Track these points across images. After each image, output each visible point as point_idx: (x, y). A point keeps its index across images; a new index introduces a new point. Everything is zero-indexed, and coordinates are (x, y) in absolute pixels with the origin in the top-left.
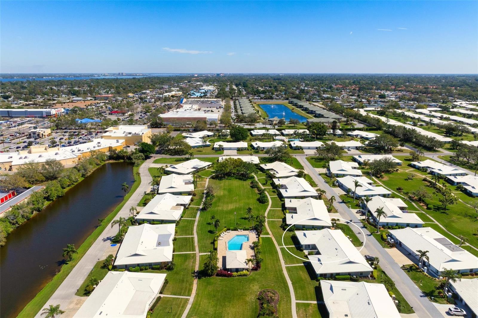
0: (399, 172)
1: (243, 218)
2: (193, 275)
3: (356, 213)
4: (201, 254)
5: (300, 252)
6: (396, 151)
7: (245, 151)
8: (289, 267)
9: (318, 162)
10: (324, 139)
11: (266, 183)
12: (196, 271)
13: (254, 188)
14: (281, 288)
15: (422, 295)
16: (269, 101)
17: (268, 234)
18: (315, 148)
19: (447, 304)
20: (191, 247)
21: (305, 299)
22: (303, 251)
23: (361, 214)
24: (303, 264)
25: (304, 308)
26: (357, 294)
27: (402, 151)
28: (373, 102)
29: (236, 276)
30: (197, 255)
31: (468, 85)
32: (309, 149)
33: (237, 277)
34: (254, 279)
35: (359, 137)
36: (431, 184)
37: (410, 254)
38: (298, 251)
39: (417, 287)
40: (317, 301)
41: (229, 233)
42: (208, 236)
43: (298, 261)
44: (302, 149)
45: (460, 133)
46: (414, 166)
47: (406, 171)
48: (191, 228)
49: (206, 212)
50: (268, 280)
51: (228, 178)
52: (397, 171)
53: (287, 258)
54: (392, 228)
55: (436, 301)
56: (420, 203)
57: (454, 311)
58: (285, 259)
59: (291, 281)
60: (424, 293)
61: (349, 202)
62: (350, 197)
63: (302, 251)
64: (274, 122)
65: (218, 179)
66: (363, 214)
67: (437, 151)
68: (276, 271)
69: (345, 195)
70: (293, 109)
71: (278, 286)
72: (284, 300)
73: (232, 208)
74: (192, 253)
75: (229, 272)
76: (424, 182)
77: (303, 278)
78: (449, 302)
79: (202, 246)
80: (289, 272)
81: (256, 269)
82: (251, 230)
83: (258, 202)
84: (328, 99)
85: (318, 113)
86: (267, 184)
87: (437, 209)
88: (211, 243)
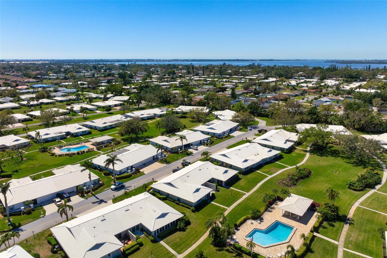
2: (352, 222)
4: (336, 243)
12: (348, 224)
30: (343, 244)
58: (239, 197)
74: (350, 249)
88: (312, 252)
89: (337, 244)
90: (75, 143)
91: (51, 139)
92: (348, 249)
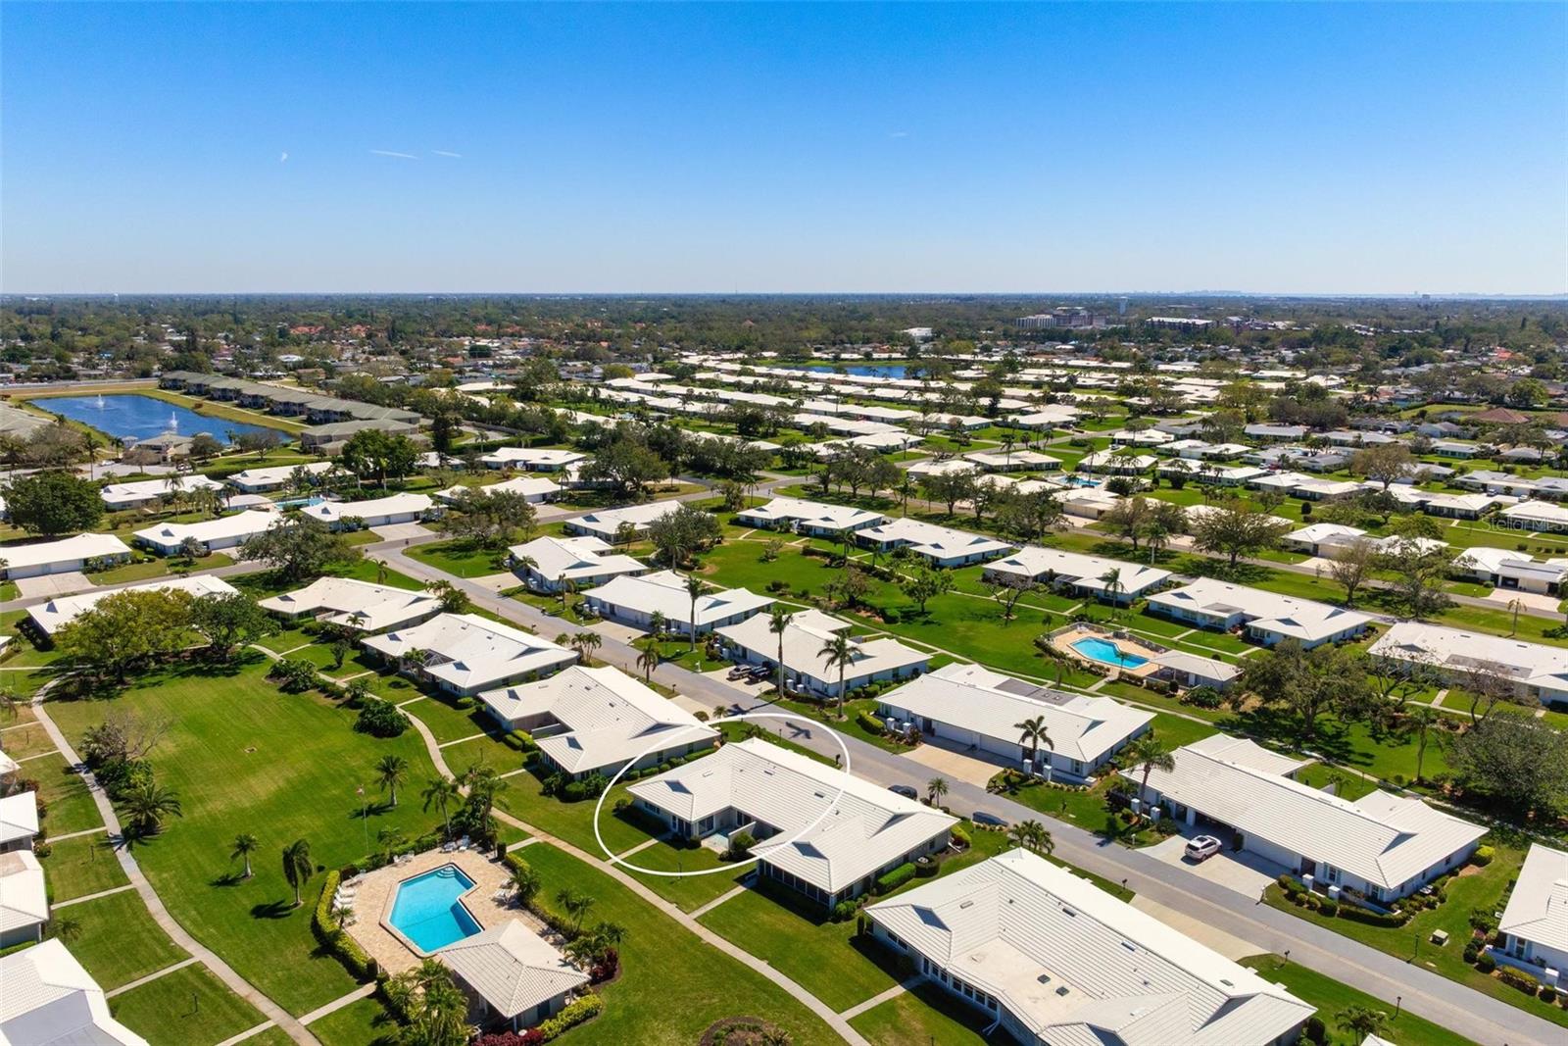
0: (725, 544)
1: (360, 814)
3: (730, 679)
4: (306, 1020)
5: (693, 851)
6: (661, 491)
7: (124, 568)
8: (705, 914)
9: (459, 558)
10: (410, 487)
11: (340, 663)
13: (301, 690)
14: (757, 1000)
15: (1100, 840)
16: (67, 386)
17: (524, 835)
18: (409, 518)
19: (1164, 839)
20: (226, 1008)
21: (862, 996)
22: (700, 845)
23: (747, 679)
24: (740, 889)
25: (889, 1026)
26: (1011, 902)
27: (677, 490)
28: (468, 369)
29: (556, 1036)
30: (290, 1032)
31: (673, 317)
32: (389, 523)
33: (563, 1037)
34: (632, 1016)
35: (519, 466)
36: (833, 560)
37: (974, 746)
38: (684, 850)
39: (1070, 826)
40: (901, 982)
41: (364, 886)
42: (274, 933)
43: (719, 884)
44: (366, 528)
45: (772, 430)
46: (749, 523)
47: (741, 538)
48: (149, 931)
49: (160, 843)
50: (683, 992)
51: (143, 682)
52: (719, 542)
53: (670, 888)
54: (864, 692)
55: (1141, 843)
56: (859, 611)
57: (1203, 847)
58: (670, 893)
59: (762, 959)
60: (1097, 833)
61: (679, 654)
62: (668, 640)
63: (696, 845)
64: (171, 452)
65: (97, 697)
66: (754, 678)
67: (758, 479)
68: (684, 949)
69: (645, 637)
70: (199, 406)
71: (739, 997)
72: (804, 1034)
73: (273, 788)
74: (260, 1035)
75: (523, 1033)
76: (808, 557)
77: (788, 930)
78: (1166, 831)
79: (280, 982)
80: (726, 933)
81: (605, 971)
82: (444, 842)
83: (368, 738)
84: (306, 368)
85: (323, 409)
86: (344, 666)
87: (908, 616)
88: (317, 954)
89: (300, 1020)
90: (1154, 644)
91: (1179, 615)
92: (264, 1031)
